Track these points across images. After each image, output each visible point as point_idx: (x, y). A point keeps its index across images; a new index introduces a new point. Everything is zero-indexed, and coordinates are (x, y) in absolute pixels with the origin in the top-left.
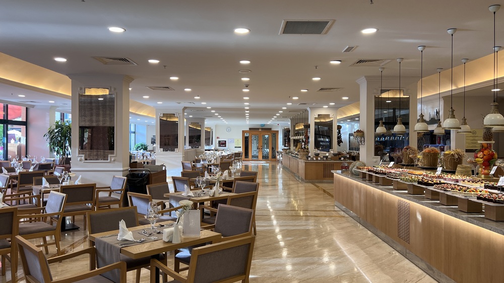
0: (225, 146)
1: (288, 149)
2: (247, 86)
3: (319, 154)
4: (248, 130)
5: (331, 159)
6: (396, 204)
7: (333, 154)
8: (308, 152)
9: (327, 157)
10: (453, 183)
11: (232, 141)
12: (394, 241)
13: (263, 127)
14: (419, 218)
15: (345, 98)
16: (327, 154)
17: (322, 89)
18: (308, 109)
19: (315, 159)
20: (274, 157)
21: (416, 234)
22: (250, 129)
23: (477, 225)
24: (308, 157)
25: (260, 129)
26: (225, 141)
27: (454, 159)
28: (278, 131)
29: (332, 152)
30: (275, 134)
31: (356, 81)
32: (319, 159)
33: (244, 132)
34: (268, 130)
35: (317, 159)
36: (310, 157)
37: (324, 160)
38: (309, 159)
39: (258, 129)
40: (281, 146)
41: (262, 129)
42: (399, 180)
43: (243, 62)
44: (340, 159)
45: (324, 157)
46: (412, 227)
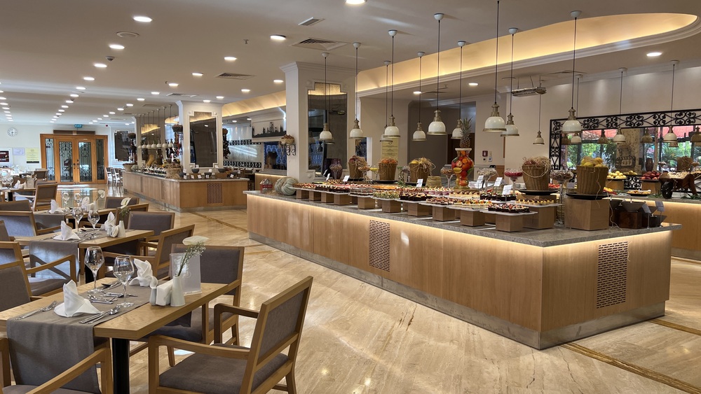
0: (8, 161)
1: (133, 164)
2: (111, 60)
3: (198, 170)
4: (52, 133)
5: (216, 176)
6: (367, 227)
7: (219, 170)
8: (181, 167)
9: (210, 174)
10: (438, 196)
11: (20, 152)
12: (363, 271)
13: (80, 130)
14: (406, 240)
15: (245, 91)
16: (210, 171)
17: (225, 75)
18: (179, 103)
19: (193, 177)
20: (101, 176)
21: (399, 261)
22: (55, 131)
23: (495, 238)
24: (182, 175)
25: (75, 131)
26: (7, 152)
27: (422, 169)
28: (106, 137)
29: (216, 167)
30: (101, 141)
31: (280, 68)
32: (199, 177)
33: (43, 137)
34: (91, 133)
35: (196, 178)
36: (185, 174)
37: (205, 178)
38: (185, 177)
39: (71, 132)
40: (112, 161)
41: (78, 132)
42: (371, 197)
43: (140, 19)
44: (229, 176)
45: (206, 174)
46: (394, 251)
